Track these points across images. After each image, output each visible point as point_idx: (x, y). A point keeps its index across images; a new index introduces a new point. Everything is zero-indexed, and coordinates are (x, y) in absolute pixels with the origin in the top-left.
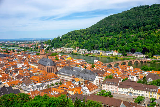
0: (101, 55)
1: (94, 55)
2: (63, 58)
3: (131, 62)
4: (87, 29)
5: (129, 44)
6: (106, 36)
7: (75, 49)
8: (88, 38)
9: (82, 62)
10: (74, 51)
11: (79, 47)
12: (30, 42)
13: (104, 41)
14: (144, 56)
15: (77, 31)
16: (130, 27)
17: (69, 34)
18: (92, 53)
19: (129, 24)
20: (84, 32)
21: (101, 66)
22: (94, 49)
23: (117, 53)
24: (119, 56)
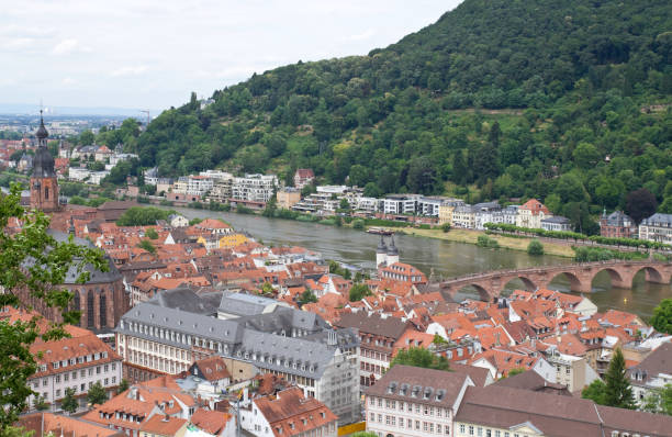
0: (441, 223)
1: (404, 226)
2: (195, 241)
3: (613, 273)
4: (372, 54)
5: (620, 159)
6: (485, 106)
7: (290, 183)
9: (300, 266)
10: (280, 195)
11: (316, 174)
12: (15, 129)
13: (471, 137)
15: (310, 66)
16: (636, 50)
17: (259, 84)
18: (389, 210)
19: (634, 31)
20: (352, 76)
21: (409, 294)
22: (404, 188)
23: (539, 218)
24: (551, 235)
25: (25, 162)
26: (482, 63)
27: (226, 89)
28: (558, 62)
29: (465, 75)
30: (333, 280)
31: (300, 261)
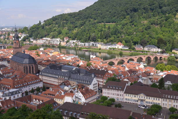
0: (99, 48)
1: (90, 49)
2: (47, 53)
3: (141, 58)
5: (138, 33)
6: (107, 22)
7: (63, 40)
8: (82, 25)
9: (74, 58)
10: (61, 43)
11: (69, 38)
13: (103, 29)
14: (160, 50)
15: (65, 14)
16: (140, 9)
17: (54, 19)
18: (86, 45)
19: (139, 5)
20: (75, 16)
21: (100, 64)
22: (89, 41)
23: (121, 46)
24: (124, 50)
25: (3, 37)
26: (105, 13)
27: (47, 20)
28: (122, 12)
29: (101, 16)
30: (82, 61)
31: (73, 57)
